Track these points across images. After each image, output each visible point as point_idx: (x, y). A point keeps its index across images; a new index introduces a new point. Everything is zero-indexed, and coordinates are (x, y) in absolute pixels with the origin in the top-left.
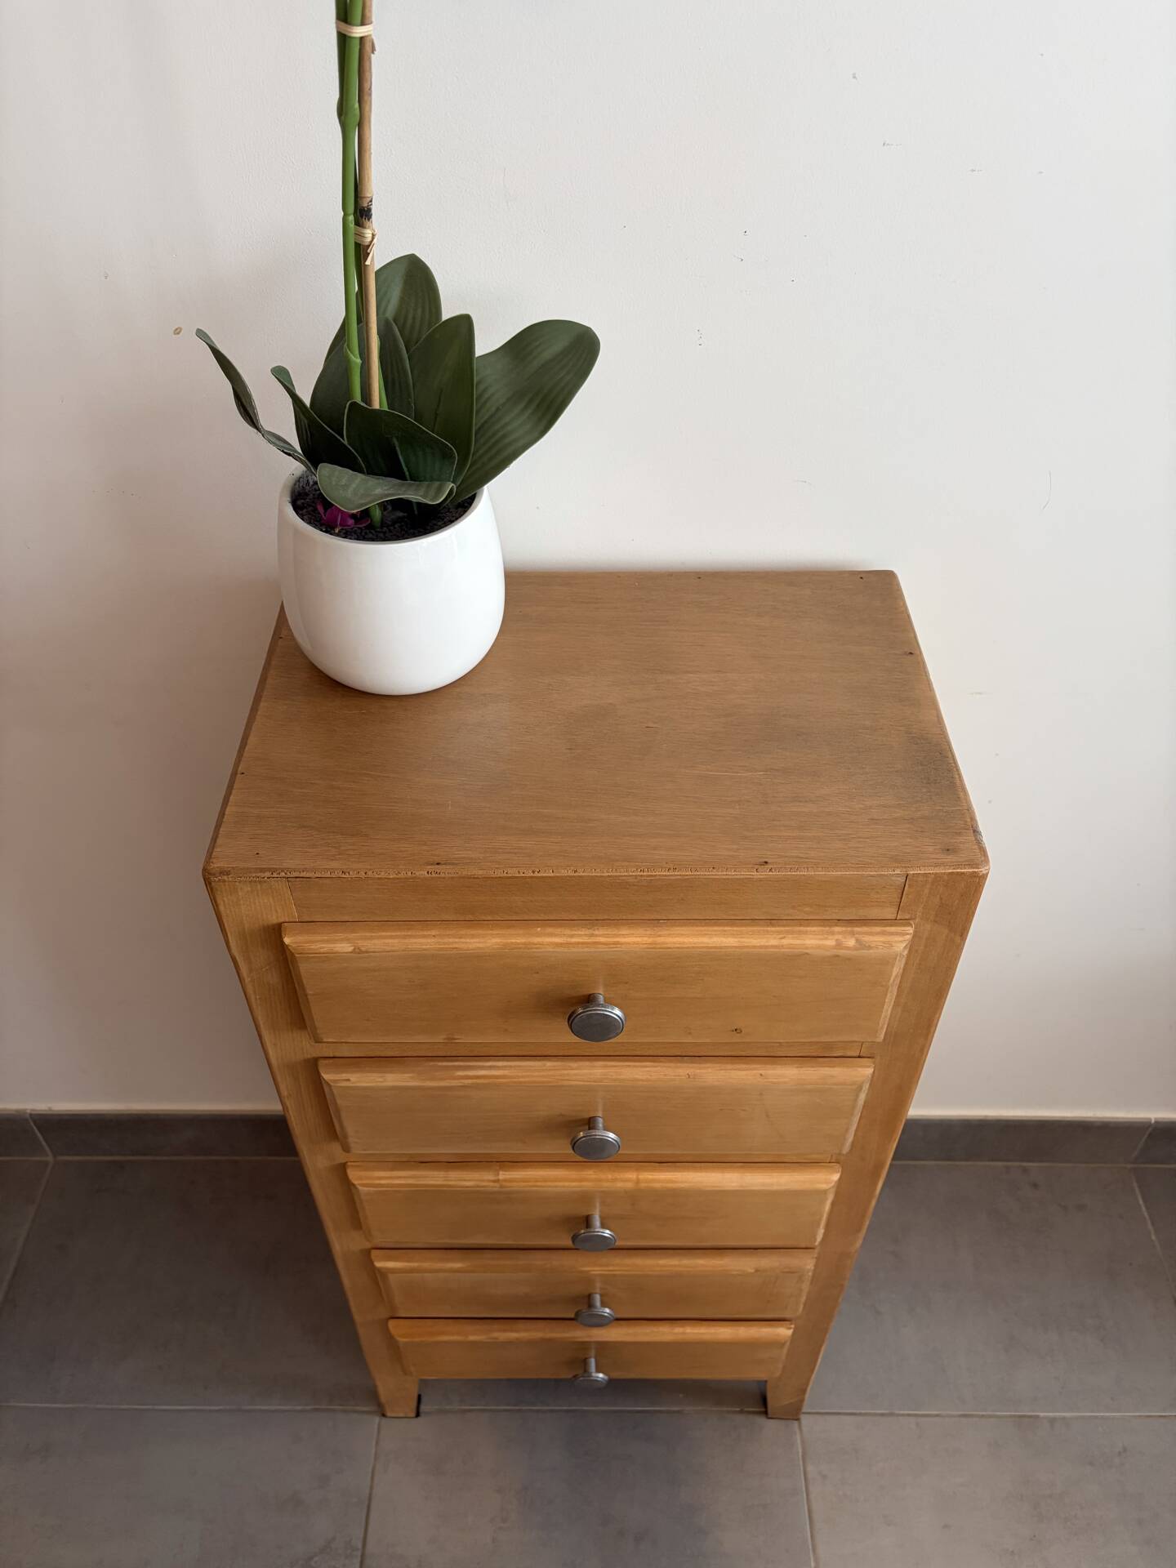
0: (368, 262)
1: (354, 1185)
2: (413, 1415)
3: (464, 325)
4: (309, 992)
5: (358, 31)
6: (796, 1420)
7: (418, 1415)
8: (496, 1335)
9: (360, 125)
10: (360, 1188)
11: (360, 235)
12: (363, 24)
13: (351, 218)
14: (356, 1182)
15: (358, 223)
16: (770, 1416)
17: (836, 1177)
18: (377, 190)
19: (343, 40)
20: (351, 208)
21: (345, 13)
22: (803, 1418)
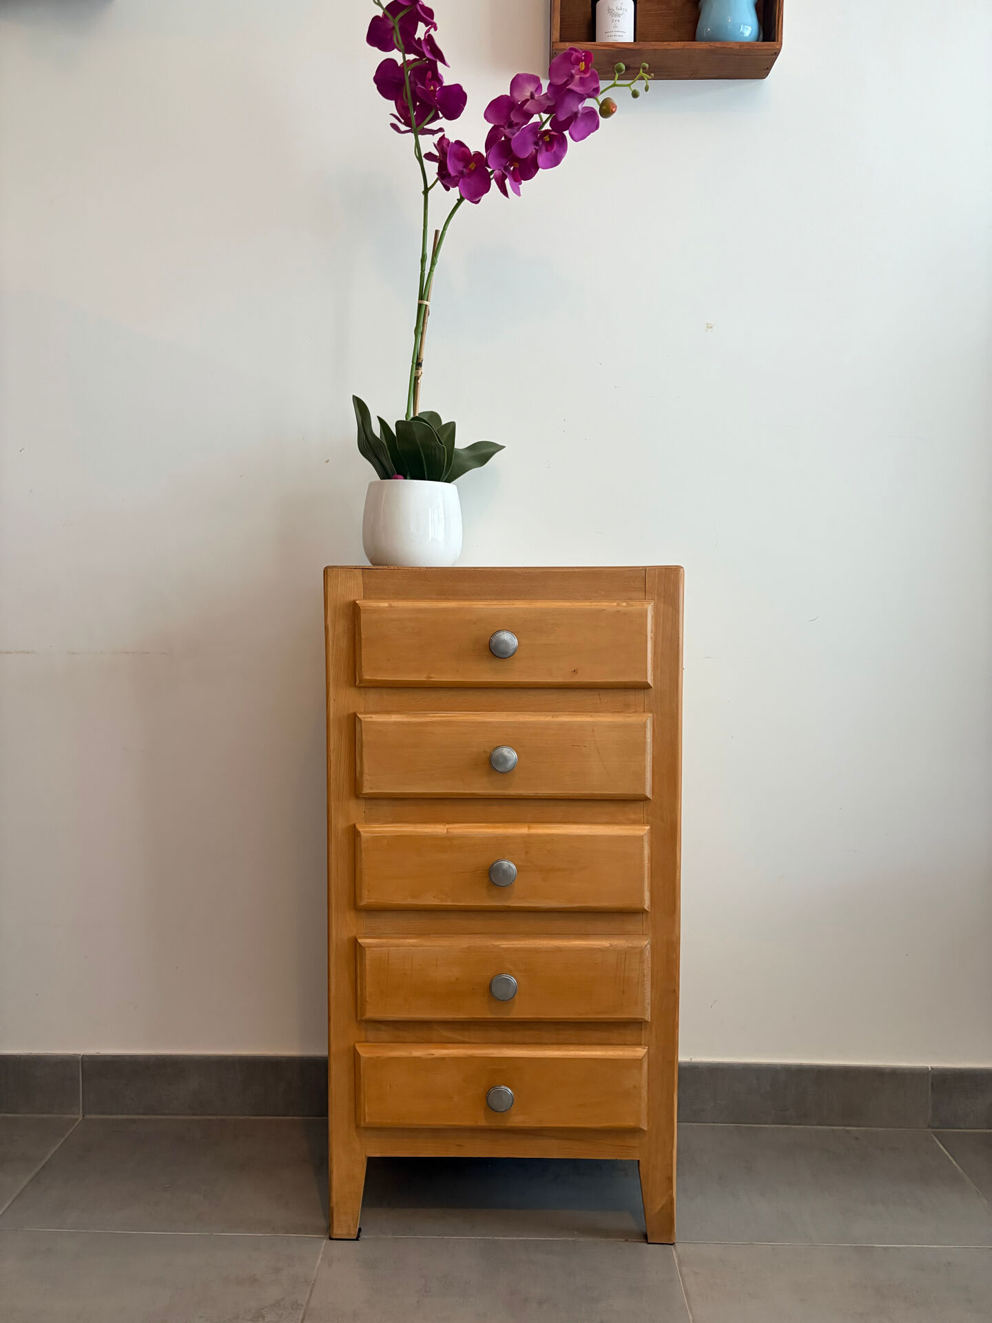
0: (419, 381)
1: (359, 832)
2: (354, 1234)
3: (452, 426)
4: (363, 637)
5: (425, 302)
6: (672, 1244)
7: (357, 1239)
8: (432, 1051)
9: (422, 334)
10: (362, 833)
11: (418, 373)
12: (427, 300)
13: (415, 365)
14: (360, 830)
15: (416, 369)
16: (649, 1241)
17: (648, 828)
18: (425, 356)
19: (420, 306)
20: (415, 361)
21: (421, 297)
22: (676, 1244)
